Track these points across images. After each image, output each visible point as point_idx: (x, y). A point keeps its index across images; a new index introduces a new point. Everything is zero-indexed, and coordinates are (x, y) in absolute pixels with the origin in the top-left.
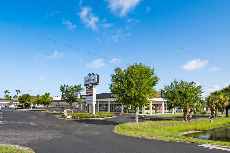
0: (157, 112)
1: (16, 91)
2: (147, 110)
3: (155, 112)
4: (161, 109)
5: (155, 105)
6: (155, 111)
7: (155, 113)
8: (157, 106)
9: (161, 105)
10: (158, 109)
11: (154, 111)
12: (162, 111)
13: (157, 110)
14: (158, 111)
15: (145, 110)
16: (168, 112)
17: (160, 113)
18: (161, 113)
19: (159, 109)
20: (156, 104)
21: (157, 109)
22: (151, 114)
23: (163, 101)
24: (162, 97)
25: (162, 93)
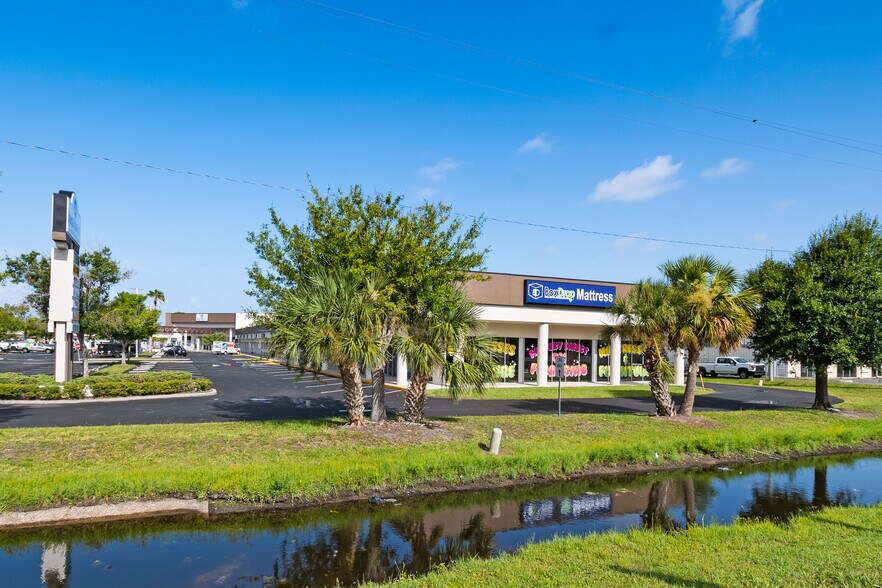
3: (516, 373)
13: (528, 367)
20: (521, 335)
21: (529, 361)
23: (543, 323)
24: (529, 303)
25: (526, 283)
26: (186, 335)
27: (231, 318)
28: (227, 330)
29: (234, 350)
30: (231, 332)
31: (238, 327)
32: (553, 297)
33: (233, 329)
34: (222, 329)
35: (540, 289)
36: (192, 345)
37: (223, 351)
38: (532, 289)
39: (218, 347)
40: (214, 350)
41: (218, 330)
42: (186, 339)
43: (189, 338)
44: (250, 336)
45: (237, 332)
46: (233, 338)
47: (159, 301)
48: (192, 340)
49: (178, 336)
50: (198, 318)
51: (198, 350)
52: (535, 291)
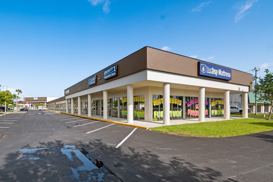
0: (188, 116)
1: (17, 91)
2: (157, 110)
3: (182, 114)
4: (197, 108)
5: (181, 98)
6: (182, 112)
7: (182, 118)
8: (186, 101)
9: (197, 98)
10: (189, 108)
11: (178, 113)
12: (200, 113)
13: (187, 111)
14: (190, 112)
15: (154, 111)
16: (213, 116)
17: (195, 117)
18: (197, 117)
19: (193, 108)
20: (184, 95)
21: (187, 108)
22: (168, 122)
23: (202, 87)
24: (200, 75)
25: (199, 64)
26: (31, 104)
27: (45, 99)
28: (44, 102)
29: (46, 109)
30: (45, 103)
31: (47, 101)
32: (209, 73)
33: (46, 102)
34: (42, 102)
35: (205, 67)
36: (33, 108)
37: (42, 109)
38: (202, 67)
39: (40, 108)
40: (39, 109)
41: (41, 102)
42: (31, 106)
43: (32, 105)
44: (51, 104)
45: (47, 103)
46: (46, 105)
47: (20, 93)
48: (33, 106)
49: (28, 105)
50: (35, 99)
51: (35, 109)
52: (203, 68)
